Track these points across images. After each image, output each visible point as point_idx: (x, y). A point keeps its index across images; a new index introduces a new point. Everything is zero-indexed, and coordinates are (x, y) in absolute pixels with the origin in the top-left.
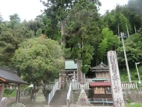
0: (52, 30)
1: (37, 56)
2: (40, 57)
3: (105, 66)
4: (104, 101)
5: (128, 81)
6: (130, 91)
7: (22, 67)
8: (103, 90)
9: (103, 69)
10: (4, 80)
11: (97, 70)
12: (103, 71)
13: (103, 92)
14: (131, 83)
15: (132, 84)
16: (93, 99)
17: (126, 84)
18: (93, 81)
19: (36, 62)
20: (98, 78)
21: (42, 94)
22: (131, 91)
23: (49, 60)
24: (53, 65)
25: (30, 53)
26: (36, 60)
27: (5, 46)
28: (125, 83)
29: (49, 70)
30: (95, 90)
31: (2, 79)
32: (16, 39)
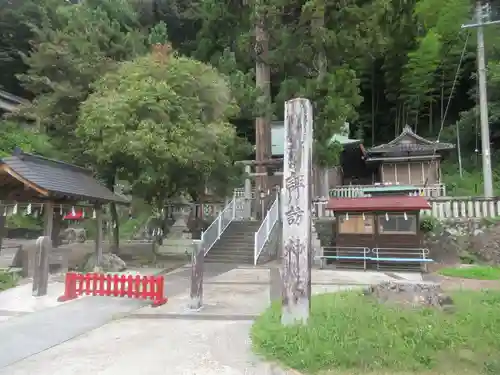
0: (229, 15)
1: (139, 120)
2: (150, 120)
3: (418, 142)
4: (367, 255)
5: (483, 191)
6: (480, 227)
7: (101, 153)
8: (371, 221)
9: (409, 153)
10: (45, 193)
11: (387, 157)
12: (409, 160)
13: (369, 230)
14: (489, 201)
15: (492, 203)
16: (335, 250)
17: (470, 203)
18: (366, 193)
19: (139, 139)
20: (386, 184)
21: (184, 231)
22: (484, 227)
23: (179, 132)
24: (194, 146)
25: (118, 110)
26: (138, 133)
27: (52, 91)
28: (467, 201)
29: (180, 161)
30: (342, 222)
31: (40, 191)
32: (80, 66)
